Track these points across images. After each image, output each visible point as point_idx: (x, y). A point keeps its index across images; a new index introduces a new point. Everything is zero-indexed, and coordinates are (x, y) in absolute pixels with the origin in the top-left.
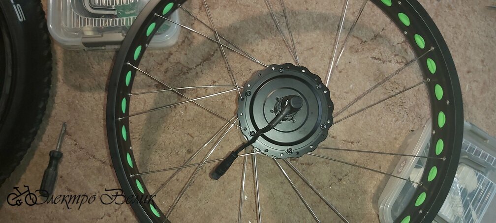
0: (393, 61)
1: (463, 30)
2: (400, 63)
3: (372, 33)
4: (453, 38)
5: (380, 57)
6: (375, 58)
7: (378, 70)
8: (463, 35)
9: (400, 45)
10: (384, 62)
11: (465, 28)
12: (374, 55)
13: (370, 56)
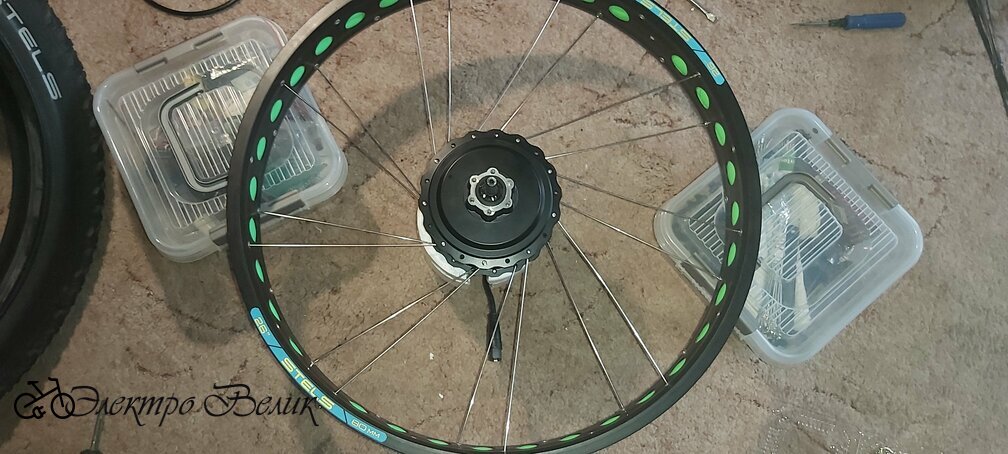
0: (649, 123)
1: (758, 65)
2: (660, 124)
3: (614, 82)
4: (742, 78)
5: (629, 118)
6: (621, 120)
8: (757, 71)
9: (658, 96)
10: (635, 125)
11: (760, 62)
12: (619, 115)
13: (612, 118)
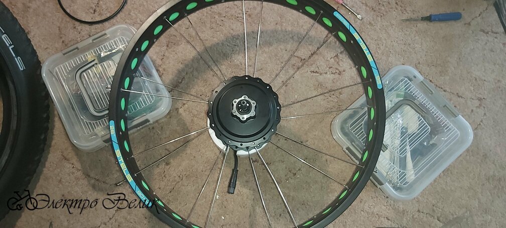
0: (328, 73)
1: (384, 41)
2: (334, 74)
3: (309, 52)
4: (376, 48)
5: (318, 71)
6: (313, 72)
7: (317, 81)
8: (384, 45)
9: (333, 59)
10: (321, 74)
11: (385, 39)
12: (312, 69)
13: (309, 71)
